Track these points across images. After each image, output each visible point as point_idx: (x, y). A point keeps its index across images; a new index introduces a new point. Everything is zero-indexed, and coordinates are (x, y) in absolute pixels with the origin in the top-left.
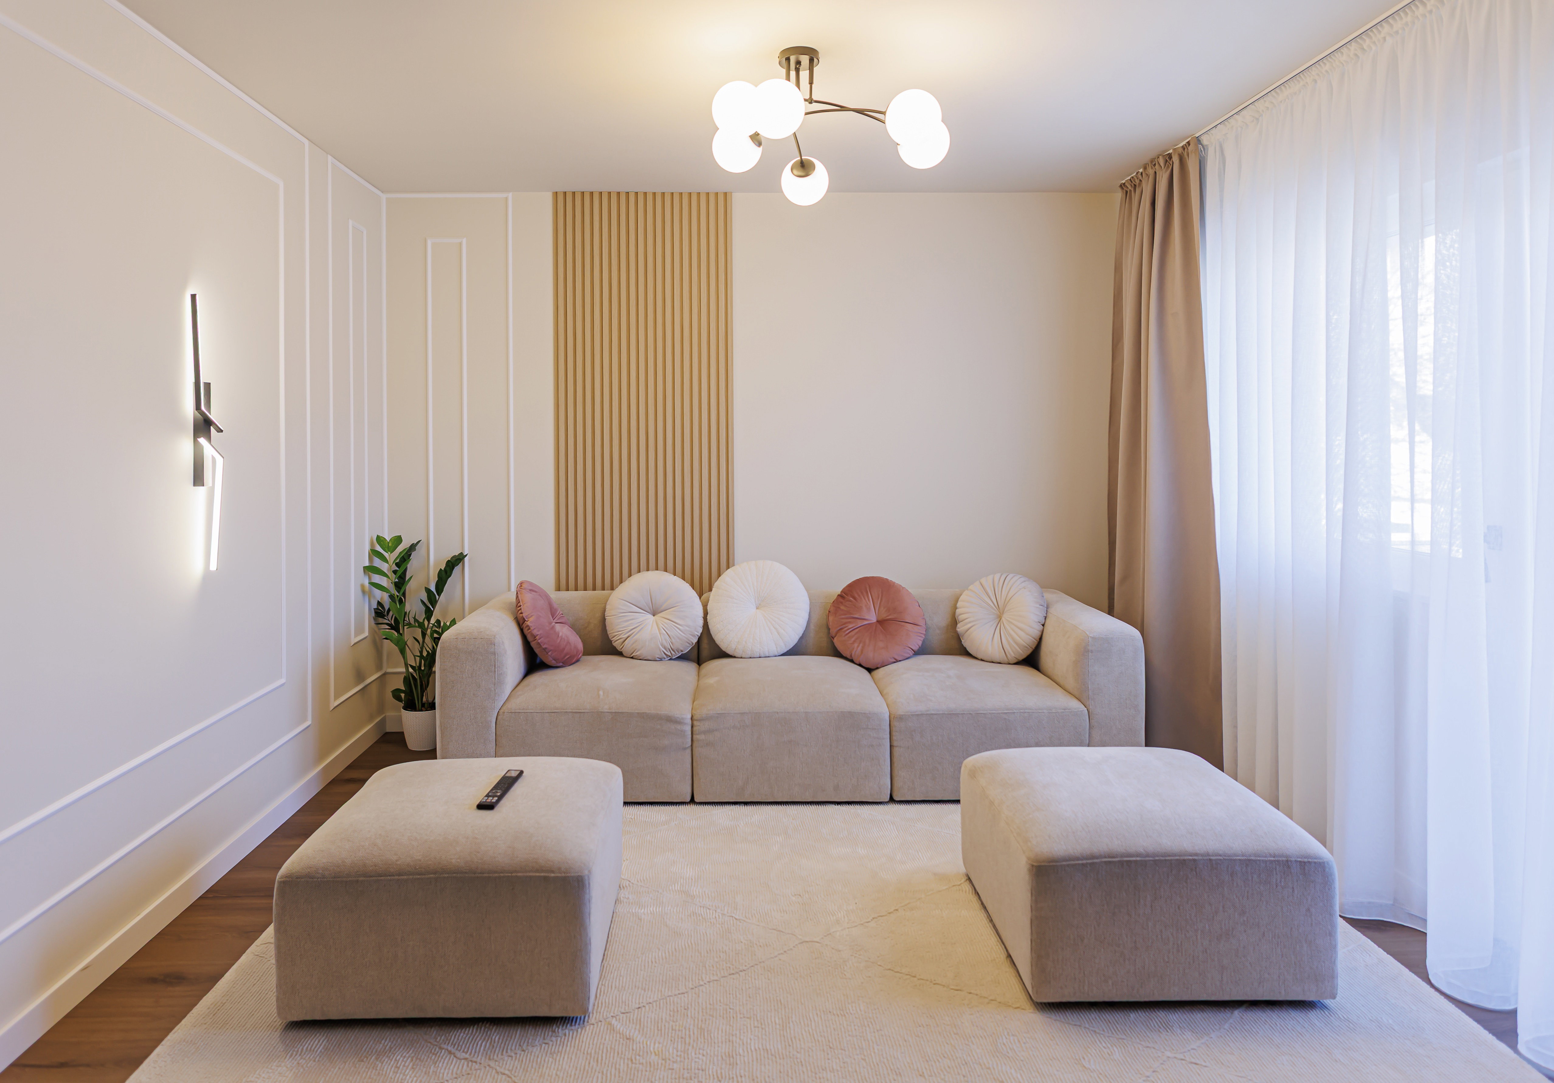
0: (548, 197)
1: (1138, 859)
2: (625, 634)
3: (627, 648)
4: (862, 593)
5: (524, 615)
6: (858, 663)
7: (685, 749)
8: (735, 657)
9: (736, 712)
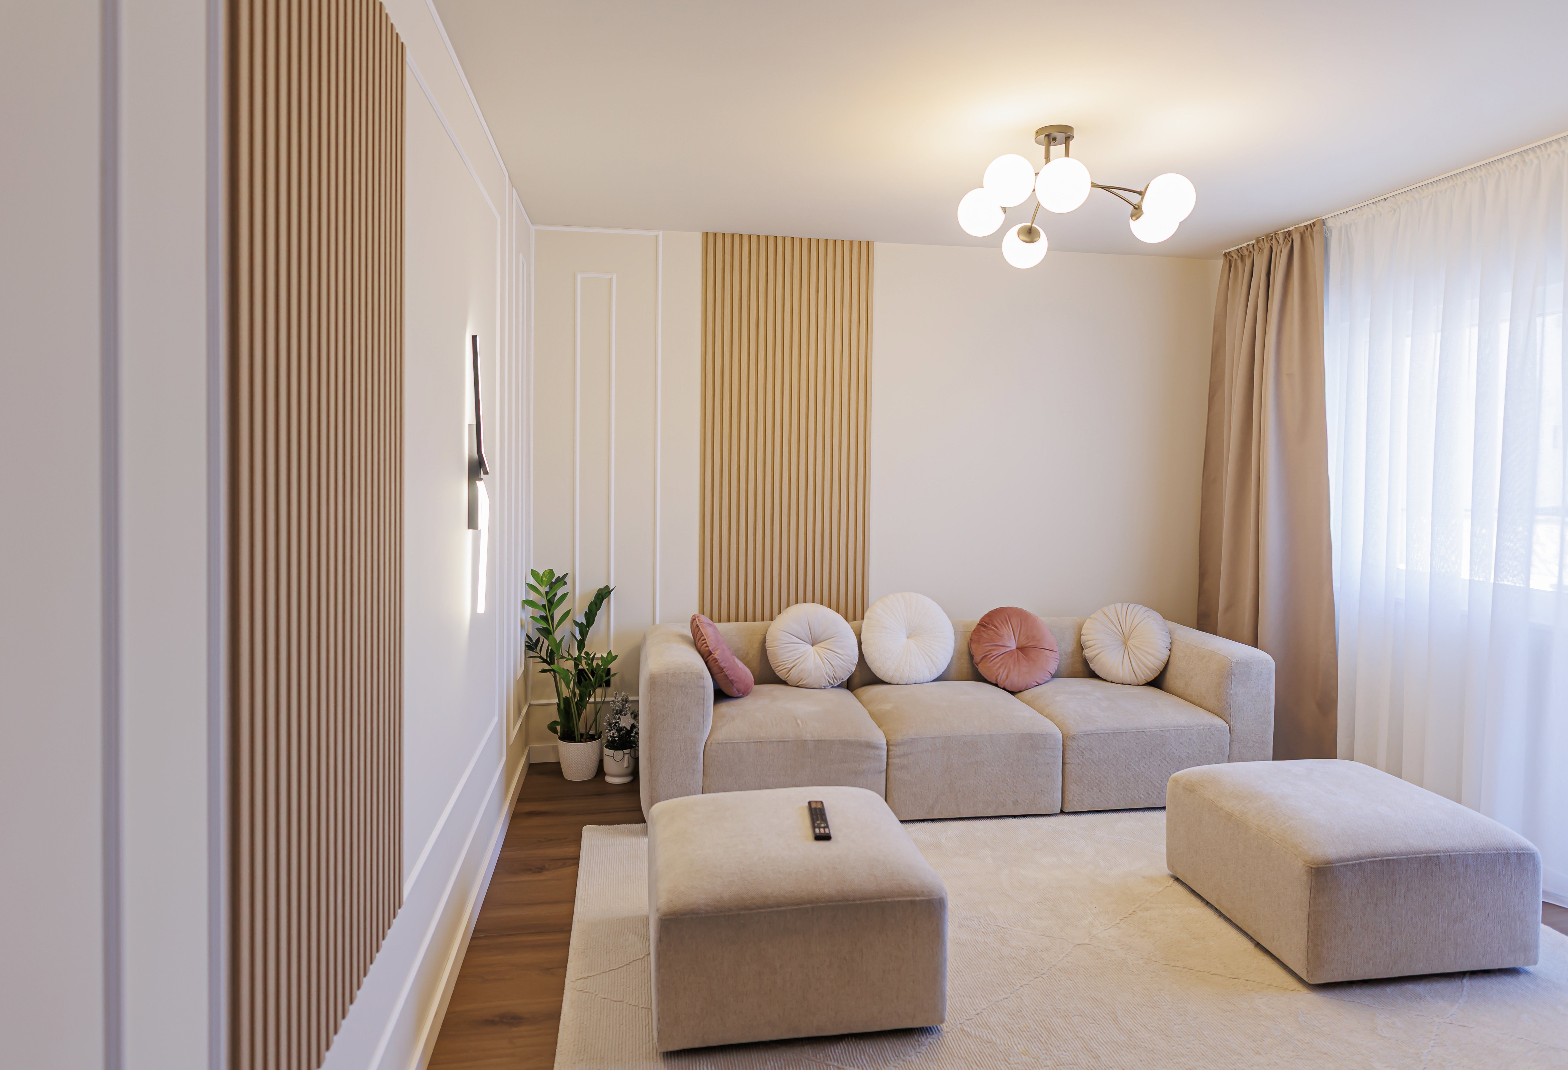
0: (698, 238)
1: (1395, 857)
2: (790, 665)
3: (793, 676)
4: (1003, 623)
5: (710, 648)
6: (1002, 687)
7: (881, 772)
8: (890, 684)
9: (928, 737)
